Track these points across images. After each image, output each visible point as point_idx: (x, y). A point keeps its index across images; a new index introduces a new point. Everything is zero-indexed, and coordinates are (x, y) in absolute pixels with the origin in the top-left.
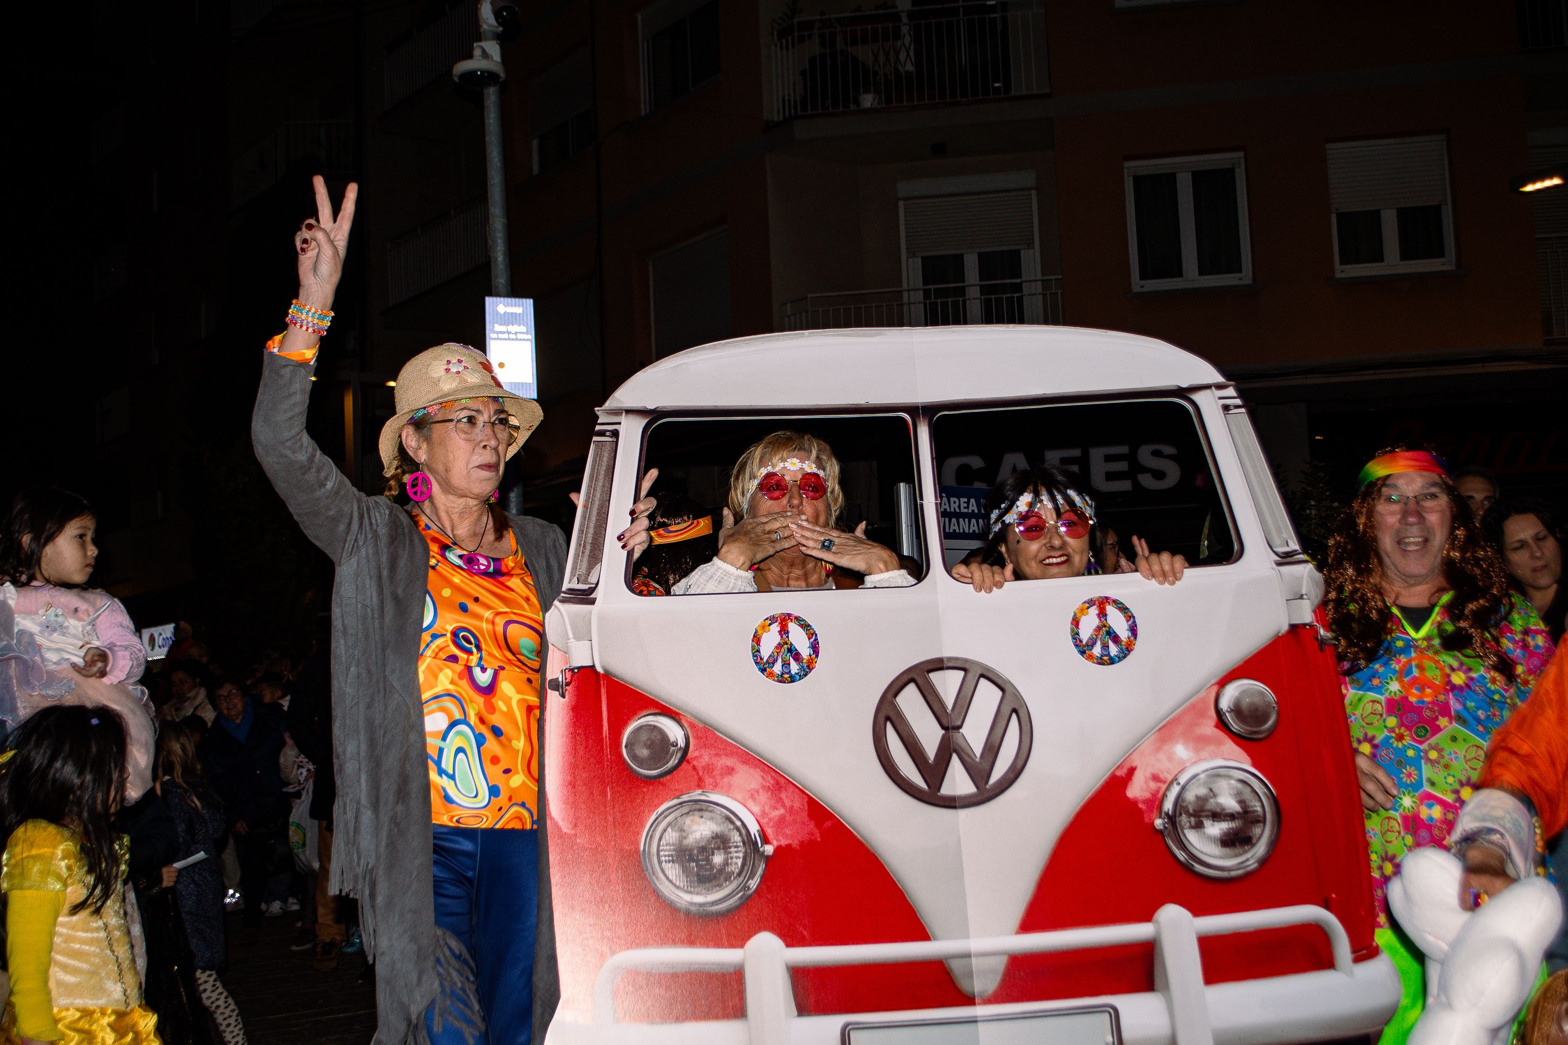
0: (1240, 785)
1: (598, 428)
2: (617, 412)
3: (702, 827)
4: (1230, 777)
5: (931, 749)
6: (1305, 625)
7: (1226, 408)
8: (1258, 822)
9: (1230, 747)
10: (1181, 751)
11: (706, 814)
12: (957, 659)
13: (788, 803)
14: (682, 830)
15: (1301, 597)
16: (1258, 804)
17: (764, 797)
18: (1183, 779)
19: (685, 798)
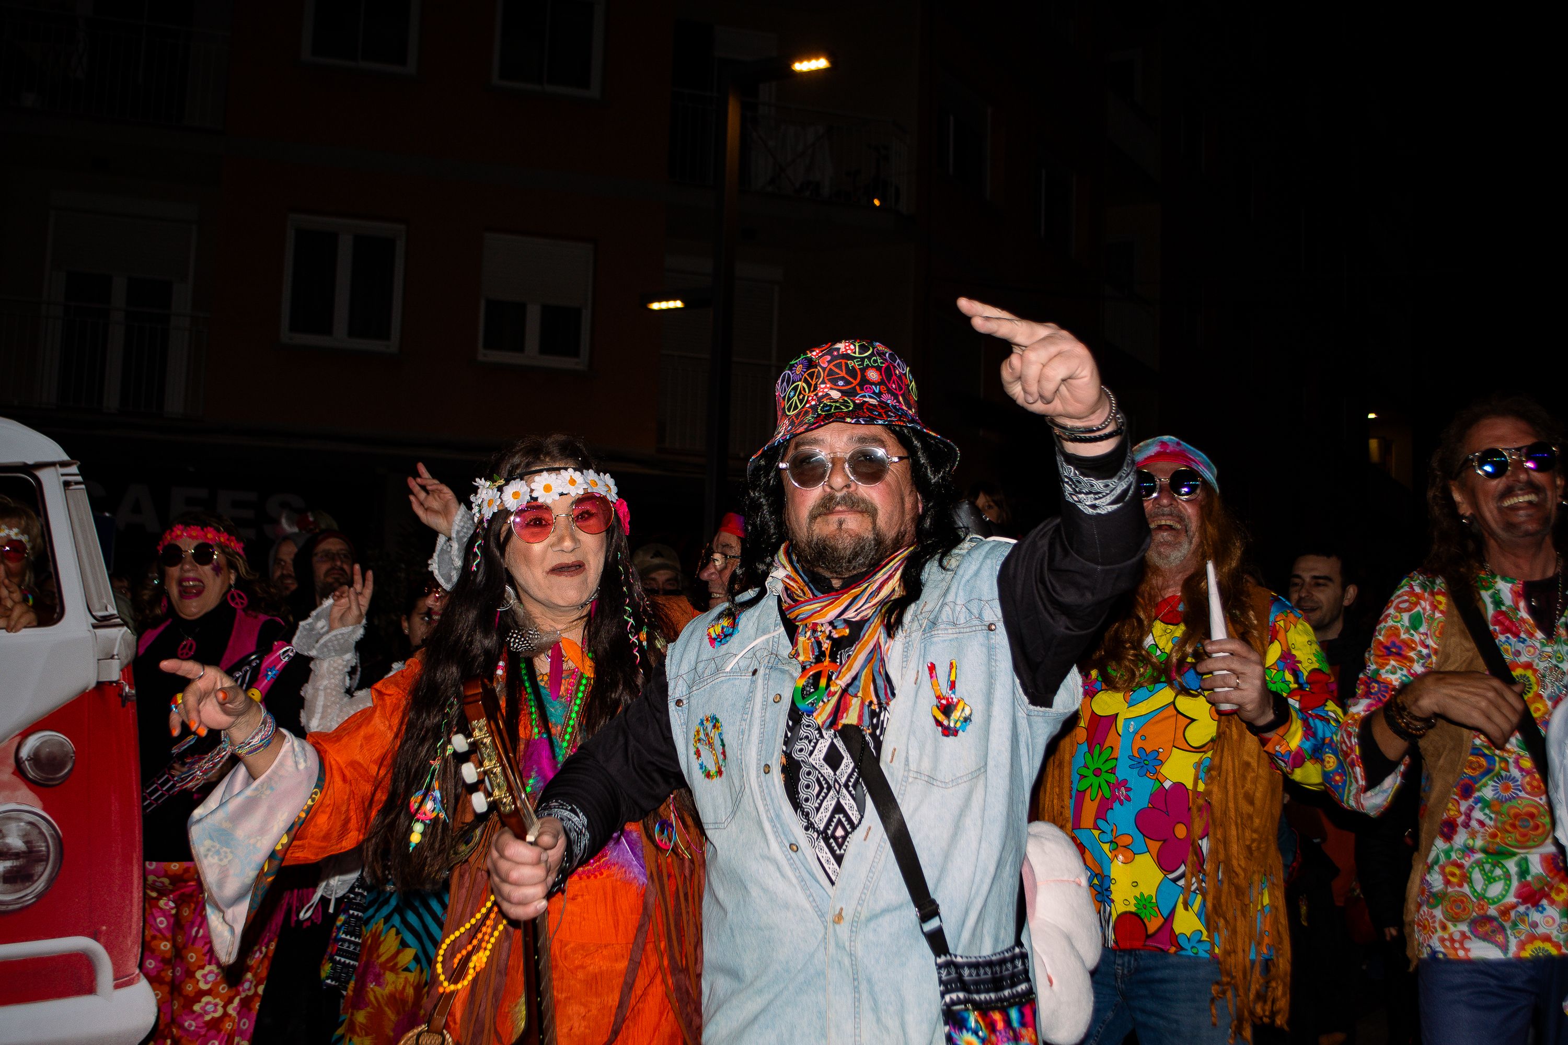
0: (29, 827)
4: (20, 820)
6: (111, 683)
7: (67, 484)
8: (42, 861)
9: (25, 792)
15: (112, 657)
16: (43, 845)
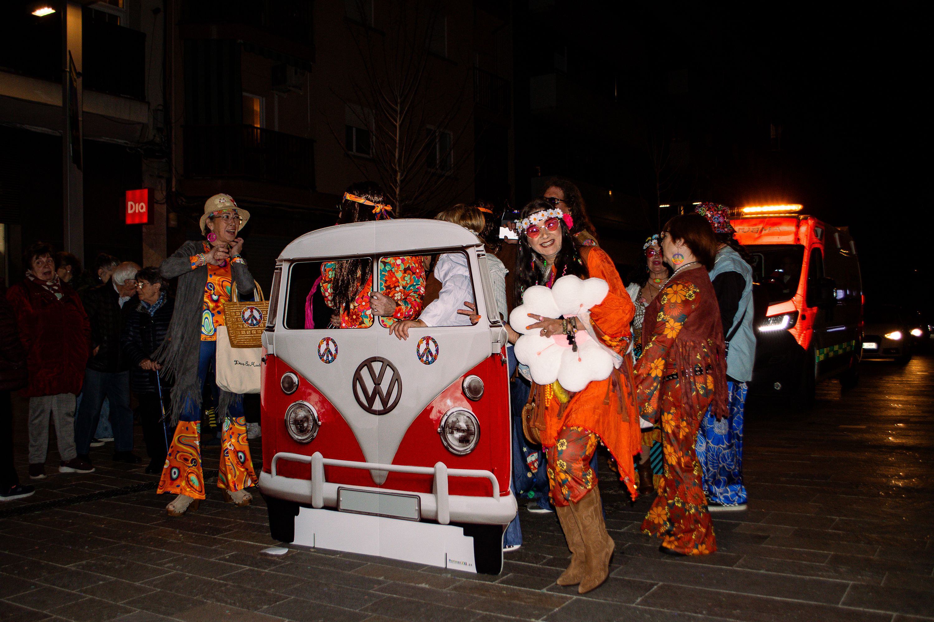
0: (467, 419)
1: (276, 267)
2: (281, 261)
3: (302, 413)
4: (464, 415)
5: (370, 391)
6: (498, 354)
7: (479, 255)
8: (472, 434)
9: (466, 402)
10: (449, 402)
11: (303, 409)
12: (381, 358)
13: (326, 407)
14: (296, 414)
15: (497, 342)
16: (473, 427)
17: (319, 404)
18: (448, 414)
19: (297, 402)
